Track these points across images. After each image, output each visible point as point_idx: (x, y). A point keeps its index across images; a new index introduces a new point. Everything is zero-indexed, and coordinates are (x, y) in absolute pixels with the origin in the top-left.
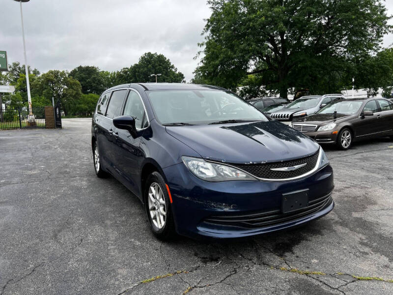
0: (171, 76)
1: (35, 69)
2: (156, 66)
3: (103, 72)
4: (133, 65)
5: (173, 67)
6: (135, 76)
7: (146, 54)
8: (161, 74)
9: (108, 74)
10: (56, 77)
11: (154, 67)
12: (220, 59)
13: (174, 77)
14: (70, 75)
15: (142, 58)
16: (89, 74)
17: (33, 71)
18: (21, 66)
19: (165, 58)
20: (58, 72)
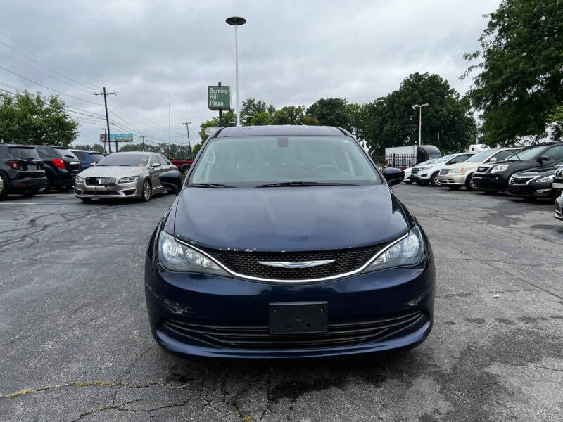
0: (449, 105)
1: (271, 106)
2: (426, 93)
3: (352, 105)
4: (391, 93)
5: (453, 92)
6: (393, 109)
7: (411, 75)
8: (427, 105)
9: (358, 107)
10: (291, 115)
11: (422, 93)
12: (504, 77)
13: (453, 107)
14: (308, 111)
15: (405, 82)
16: (331, 109)
17: (269, 109)
18: (256, 103)
19: (441, 80)
20: (293, 108)
